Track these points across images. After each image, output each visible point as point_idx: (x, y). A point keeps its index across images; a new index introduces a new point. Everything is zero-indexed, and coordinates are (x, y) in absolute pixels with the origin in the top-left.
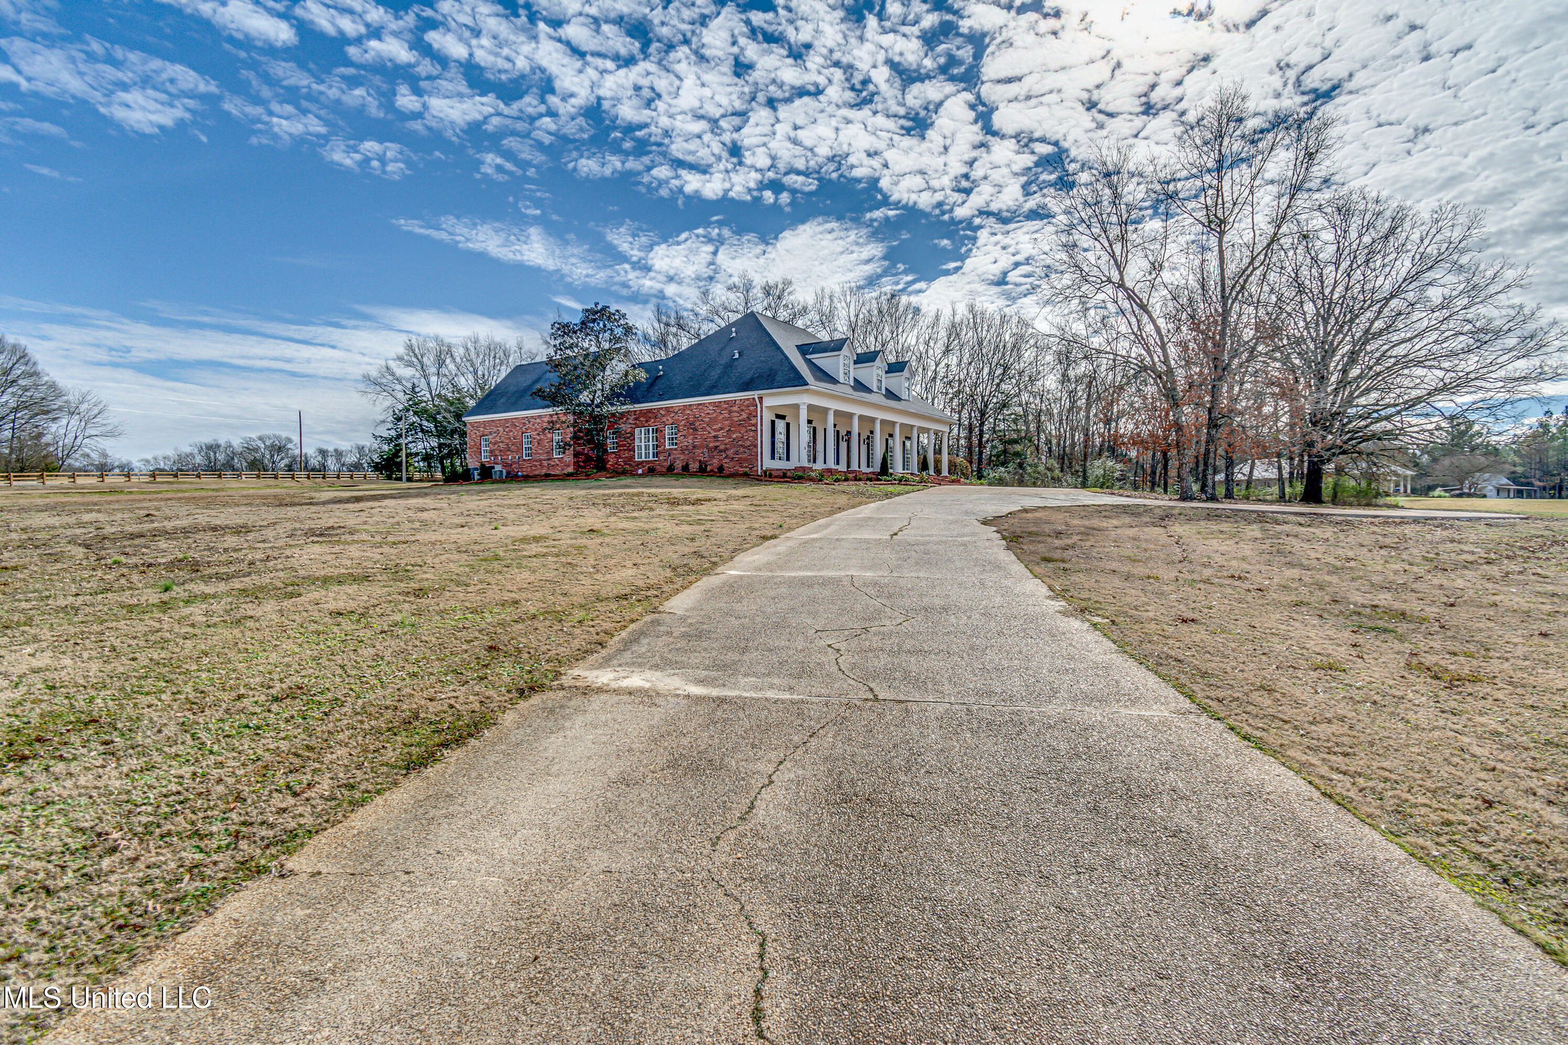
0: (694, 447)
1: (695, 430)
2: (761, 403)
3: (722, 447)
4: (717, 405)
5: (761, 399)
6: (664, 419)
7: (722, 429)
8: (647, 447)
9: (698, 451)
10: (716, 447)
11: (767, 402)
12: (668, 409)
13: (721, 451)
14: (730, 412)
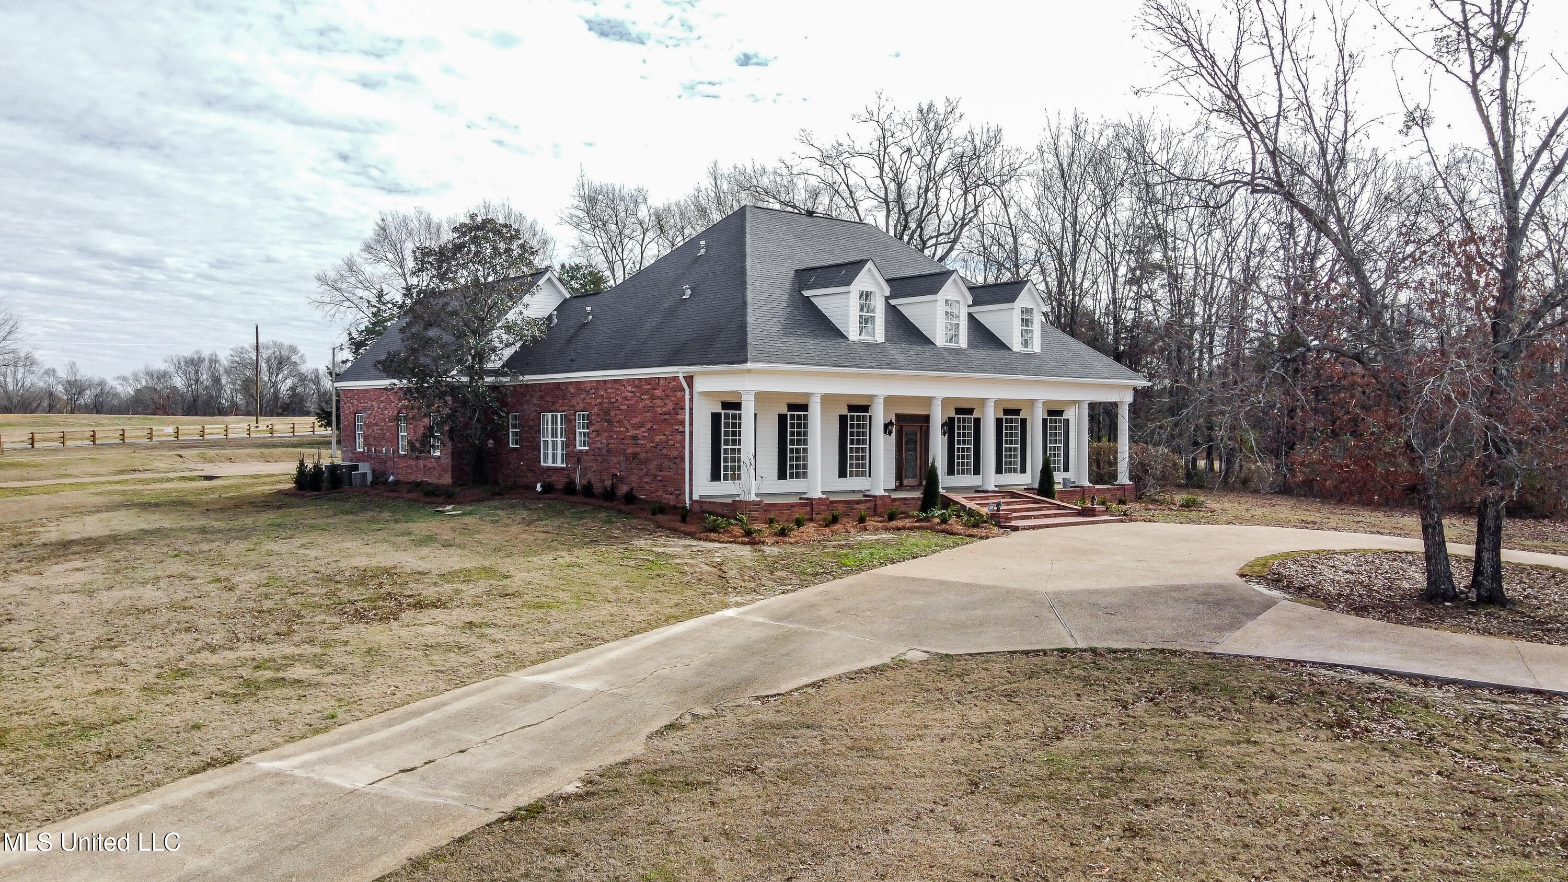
0: (609, 451)
1: (610, 423)
2: (691, 386)
3: (642, 456)
4: (637, 383)
5: (690, 379)
6: (574, 402)
7: (642, 425)
8: (554, 444)
9: (614, 459)
10: (635, 455)
11: (701, 385)
12: (578, 385)
13: (641, 462)
14: (653, 398)
